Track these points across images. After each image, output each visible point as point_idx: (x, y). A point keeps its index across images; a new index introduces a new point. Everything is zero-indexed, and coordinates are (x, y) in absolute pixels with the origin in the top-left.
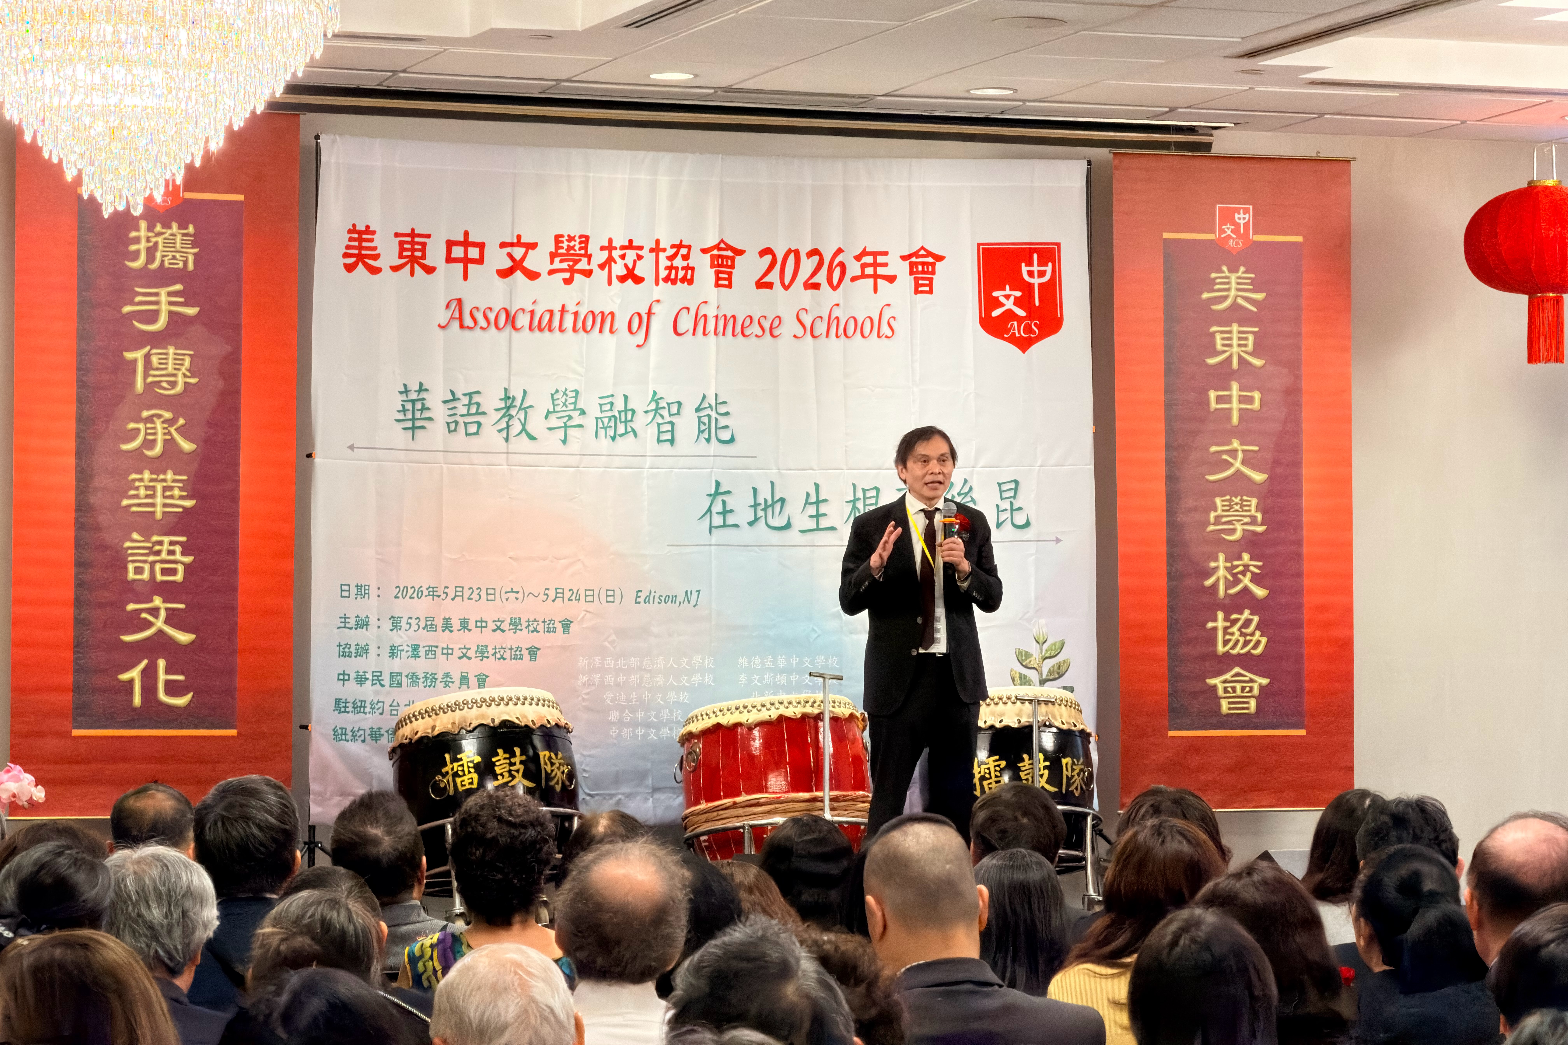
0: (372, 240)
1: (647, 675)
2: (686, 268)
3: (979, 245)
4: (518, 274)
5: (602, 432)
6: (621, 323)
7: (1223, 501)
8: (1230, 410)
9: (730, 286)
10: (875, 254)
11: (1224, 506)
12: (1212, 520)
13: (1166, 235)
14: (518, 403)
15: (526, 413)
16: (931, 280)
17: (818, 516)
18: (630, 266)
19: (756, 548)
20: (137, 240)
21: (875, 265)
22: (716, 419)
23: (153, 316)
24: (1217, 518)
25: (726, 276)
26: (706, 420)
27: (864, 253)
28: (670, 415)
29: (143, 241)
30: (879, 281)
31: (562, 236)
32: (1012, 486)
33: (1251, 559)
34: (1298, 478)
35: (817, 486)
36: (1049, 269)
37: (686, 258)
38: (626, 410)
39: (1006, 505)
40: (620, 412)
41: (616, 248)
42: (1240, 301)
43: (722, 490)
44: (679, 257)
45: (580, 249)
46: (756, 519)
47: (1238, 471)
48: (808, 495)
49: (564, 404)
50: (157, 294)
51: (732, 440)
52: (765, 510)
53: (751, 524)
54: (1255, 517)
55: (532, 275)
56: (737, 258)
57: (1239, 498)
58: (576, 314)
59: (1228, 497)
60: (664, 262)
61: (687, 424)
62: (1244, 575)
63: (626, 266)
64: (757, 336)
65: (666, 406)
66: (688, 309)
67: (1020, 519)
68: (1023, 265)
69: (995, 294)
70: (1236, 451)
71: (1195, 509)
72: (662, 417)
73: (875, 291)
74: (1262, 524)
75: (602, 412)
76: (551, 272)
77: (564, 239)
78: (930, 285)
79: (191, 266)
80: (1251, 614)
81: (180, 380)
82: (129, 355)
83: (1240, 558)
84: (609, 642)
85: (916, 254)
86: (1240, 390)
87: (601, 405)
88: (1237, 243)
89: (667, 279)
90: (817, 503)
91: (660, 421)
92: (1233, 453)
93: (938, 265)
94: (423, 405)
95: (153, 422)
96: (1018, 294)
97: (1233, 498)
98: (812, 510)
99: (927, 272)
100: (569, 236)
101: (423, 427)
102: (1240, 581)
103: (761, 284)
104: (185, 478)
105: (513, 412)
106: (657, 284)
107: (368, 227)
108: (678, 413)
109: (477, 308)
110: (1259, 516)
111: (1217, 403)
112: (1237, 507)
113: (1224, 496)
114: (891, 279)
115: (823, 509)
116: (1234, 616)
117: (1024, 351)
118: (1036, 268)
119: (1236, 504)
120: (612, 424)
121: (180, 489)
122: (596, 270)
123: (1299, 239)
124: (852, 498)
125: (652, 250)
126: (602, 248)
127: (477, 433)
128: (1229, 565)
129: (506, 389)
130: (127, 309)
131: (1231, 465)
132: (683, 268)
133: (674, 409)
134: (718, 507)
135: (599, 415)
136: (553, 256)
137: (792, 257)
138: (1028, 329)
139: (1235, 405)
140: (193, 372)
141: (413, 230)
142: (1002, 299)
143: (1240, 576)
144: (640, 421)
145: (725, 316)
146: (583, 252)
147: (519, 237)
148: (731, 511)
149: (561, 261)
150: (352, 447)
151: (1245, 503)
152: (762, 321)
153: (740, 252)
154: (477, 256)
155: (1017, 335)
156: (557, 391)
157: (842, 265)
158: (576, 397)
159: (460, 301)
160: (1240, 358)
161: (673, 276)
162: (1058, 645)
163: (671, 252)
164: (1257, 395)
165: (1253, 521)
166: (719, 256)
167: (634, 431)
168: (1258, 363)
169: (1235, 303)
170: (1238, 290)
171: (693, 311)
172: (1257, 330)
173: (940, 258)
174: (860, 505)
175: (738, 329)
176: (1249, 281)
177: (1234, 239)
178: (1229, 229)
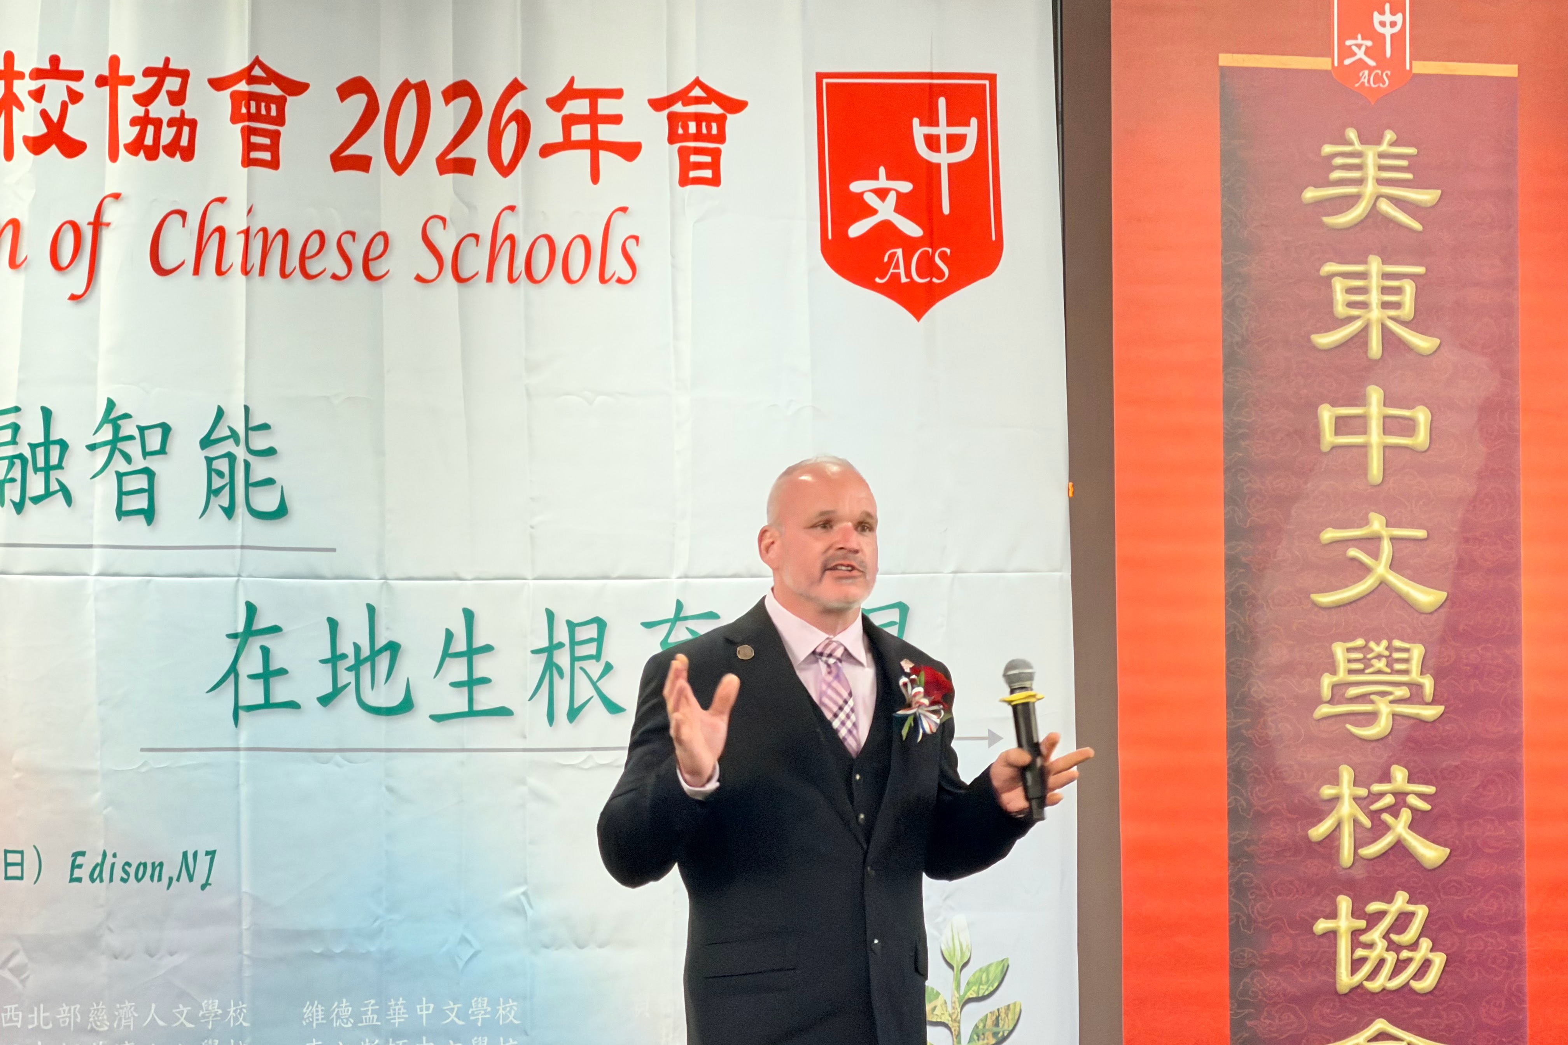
2: (178, 122)
3: (820, 77)
6: (35, 246)
7: (1349, 650)
8: (1364, 449)
9: (274, 164)
10: (593, 95)
11: (1350, 661)
12: (1326, 693)
13: (1226, 60)
16: (716, 154)
17: (472, 683)
18: (55, 116)
19: (338, 756)
21: (594, 119)
22: (247, 465)
24: (1338, 688)
25: (267, 141)
26: (223, 465)
27: (570, 93)
28: (146, 454)
30: (603, 155)
32: (894, 615)
33: (1411, 780)
34: (1510, 600)
35: (469, 616)
36: (971, 131)
37: (177, 98)
38: (47, 443)
40: (33, 447)
41: (21, 76)
42: (1385, 206)
43: (260, 623)
44: (163, 97)
46: (337, 691)
47: (1383, 583)
48: (449, 635)
51: (282, 512)
52: (355, 668)
53: (325, 701)
54: (1420, 686)
56: (290, 99)
57: (1384, 643)
59: (1360, 642)
60: (129, 109)
61: (183, 475)
62: (1396, 815)
63: (44, 114)
64: (335, 277)
65: (136, 433)
66: (183, 214)
68: (916, 121)
69: (856, 187)
70: (1376, 539)
71: (1287, 668)
72: (128, 458)
73: (595, 177)
74: (1434, 702)
78: (715, 165)
80: (1409, 902)
83: (1386, 777)
84: (12, 971)
85: (682, 96)
86: (1386, 404)
88: (1378, 79)
89: (135, 147)
90: (471, 653)
91: (123, 467)
92: (1371, 544)
93: (732, 120)
96: (905, 187)
97: (1372, 645)
98: (458, 670)
99: (709, 138)
102: (1387, 828)
103: (344, 161)
106: (114, 156)
108: (162, 451)
110: (1428, 683)
111: (1338, 432)
112: (1381, 664)
113: (1353, 639)
114: (630, 152)
115: (483, 667)
116: (1373, 907)
117: (918, 314)
118: (943, 130)
119: (1379, 657)
120: (16, 473)
123: (1510, 70)
124: (545, 644)
125: (101, 81)
128: (1362, 792)
131: (1366, 570)
132: (171, 122)
133: (154, 441)
134: (252, 663)
137: (411, 100)
138: (927, 267)
139: (1375, 437)
142: (871, 200)
143: (1386, 817)
144: (79, 469)
145: (264, 230)
148: (282, 672)
151: (1396, 655)
152: (347, 241)
153: (297, 88)
155: (904, 279)
157: (522, 120)
160: (1386, 332)
161: (149, 141)
162: (995, 972)
163: (144, 84)
164: (1422, 416)
165: (1416, 695)
166: (251, 96)
167: (65, 491)
168: (1423, 343)
169: (1373, 211)
170: (1380, 182)
171: (194, 221)
172: (1420, 270)
173: (736, 106)
174: (563, 659)
175: (294, 261)
176: (1404, 163)
177: (1371, 69)
178: (1359, 47)
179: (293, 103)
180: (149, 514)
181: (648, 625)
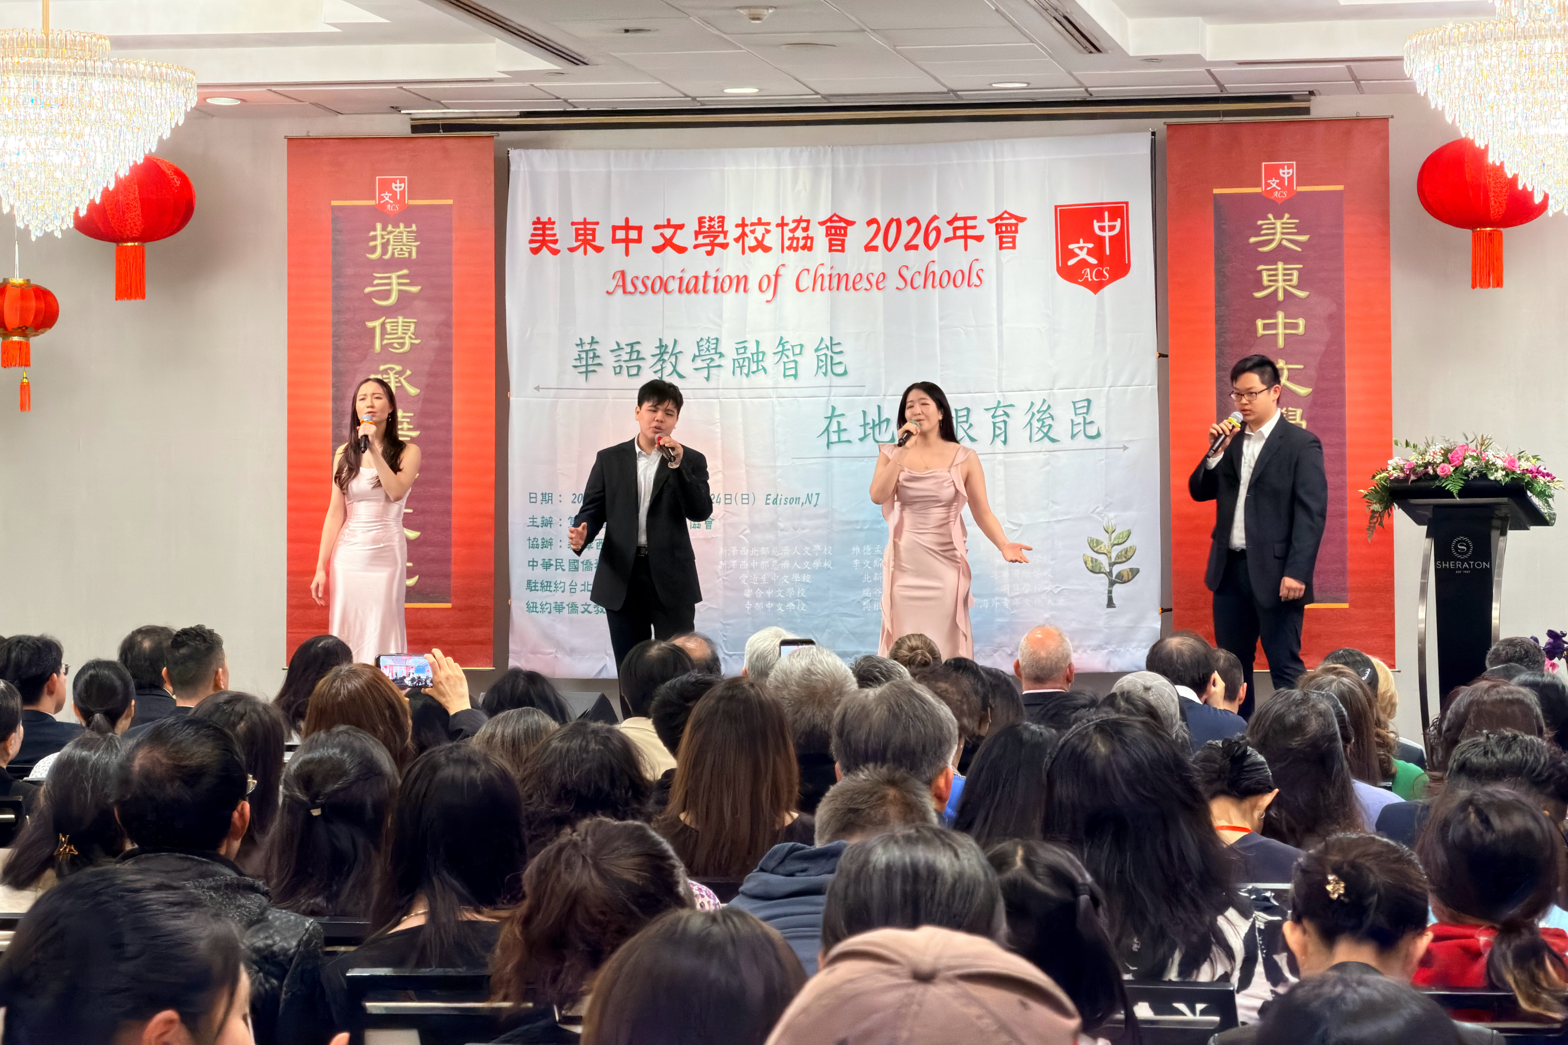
0: (552, 229)
1: (775, 561)
2: (806, 238)
3: (1056, 207)
4: (669, 249)
5: (738, 371)
6: (753, 284)
8: (1276, 335)
9: (843, 250)
10: (965, 219)
13: (1216, 191)
14: (670, 350)
15: (676, 358)
16: (1014, 238)
18: (760, 238)
19: (866, 459)
20: (374, 238)
21: (966, 228)
22: (832, 357)
23: (386, 295)
25: (840, 243)
27: (956, 219)
28: (794, 355)
29: (379, 238)
30: (969, 241)
31: (705, 218)
32: (1086, 404)
34: (1342, 390)
36: (1118, 224)
37: (805, 229)
38: (758, 353)
39: (1080, 419)
40: (753, 354)
41: (747, 225)
42: (1285, 243)
43: (836, 413)
44: (800, 229)
45: (719, 227)
46: (866, 436)
49: (708, 350)
50: (389, 278)
51: (845, 373)
52: (873, 428)
53: (861, 440)
55: (681, 250)
56: (849, 228)
57: (1285, 409)
58: (716, 278)
60: (788, 234)
61: (808, 361)
63: (756, 238)
64: (866, 289)
65: (791, 348)
66: (808, 270)
67: (1092, 431)
68: (1095, 221)
69: (1071, 246)
72: (788, 357)
73: (966, 249)
75: (738, 354)
76: (696, 247)
77: (706, 220)
78: (1014, 242)
79: (414, 255)
81: (407, 341)
82: (370, 324)
84: (744, 535)
85: (1000, 217)
86: (1286, 318)
87: (737, 349)
88: (1281, 194)
89: (791, 247)
91: (786, 360)
93: (1020, 225)
94: (594, 354)
95: (388, 374)
96: (1091, 245)
99: (1011, 232)
100: (710, 217)
101: (594, 371)
103: (869, 248)
104: (411, 414)
105: (666, 357)
107: (550, 219)
108: (800, 354)
109: (637, 278)
111: (1264, 329)
114: (979, 238)
117: (1096, 292)
118: (1106, 224)
120: (746, 363)
121: (408, 423)
122: (732, 243)
123: (1341, 188)
125: (778, 225)
126: (737, 226)
127: (637, 374)
129: (660, 340)
130: (368, 290)
132: (804, 238)
133: (797, 350)
134: (834, 427)
135: (736, 357)
136: (697, 234)
137: (894, 226)
138: (1100, 274)
139: (1281, 330)
140: (416, 335)
141: (585, 219)
142: (1077, 251)
144: (770, 361)
145: (839, 275)
146: (720, 229)
147: (669, 220)
148: (845, 430)
149: (704, 238)
150: (538, 388)
151: (1290, 413)
152: (871, 277)
153: (851, 223)
154: (636, 237)
155: (1090, 280)
156: (702, 339)
157: (938, 230)
158: (717, 344)
159: (623, 273)
160: (1285, 290)
161: (795, 245)
162: (1125, 534)
163: (792, 226)
164: (1301, 322)
166: (832, 227)
167: (764, 368)
168: (1302, 294)
169: (1280, 245)
170: (1283, 233)
171: (812, 272)
172: (1301, 266)
173: (1022, 220)
175: (850, 284)
176: (1293, 226)
177: (1279, 191)
178: (1274, 183)
181: (986, 410)
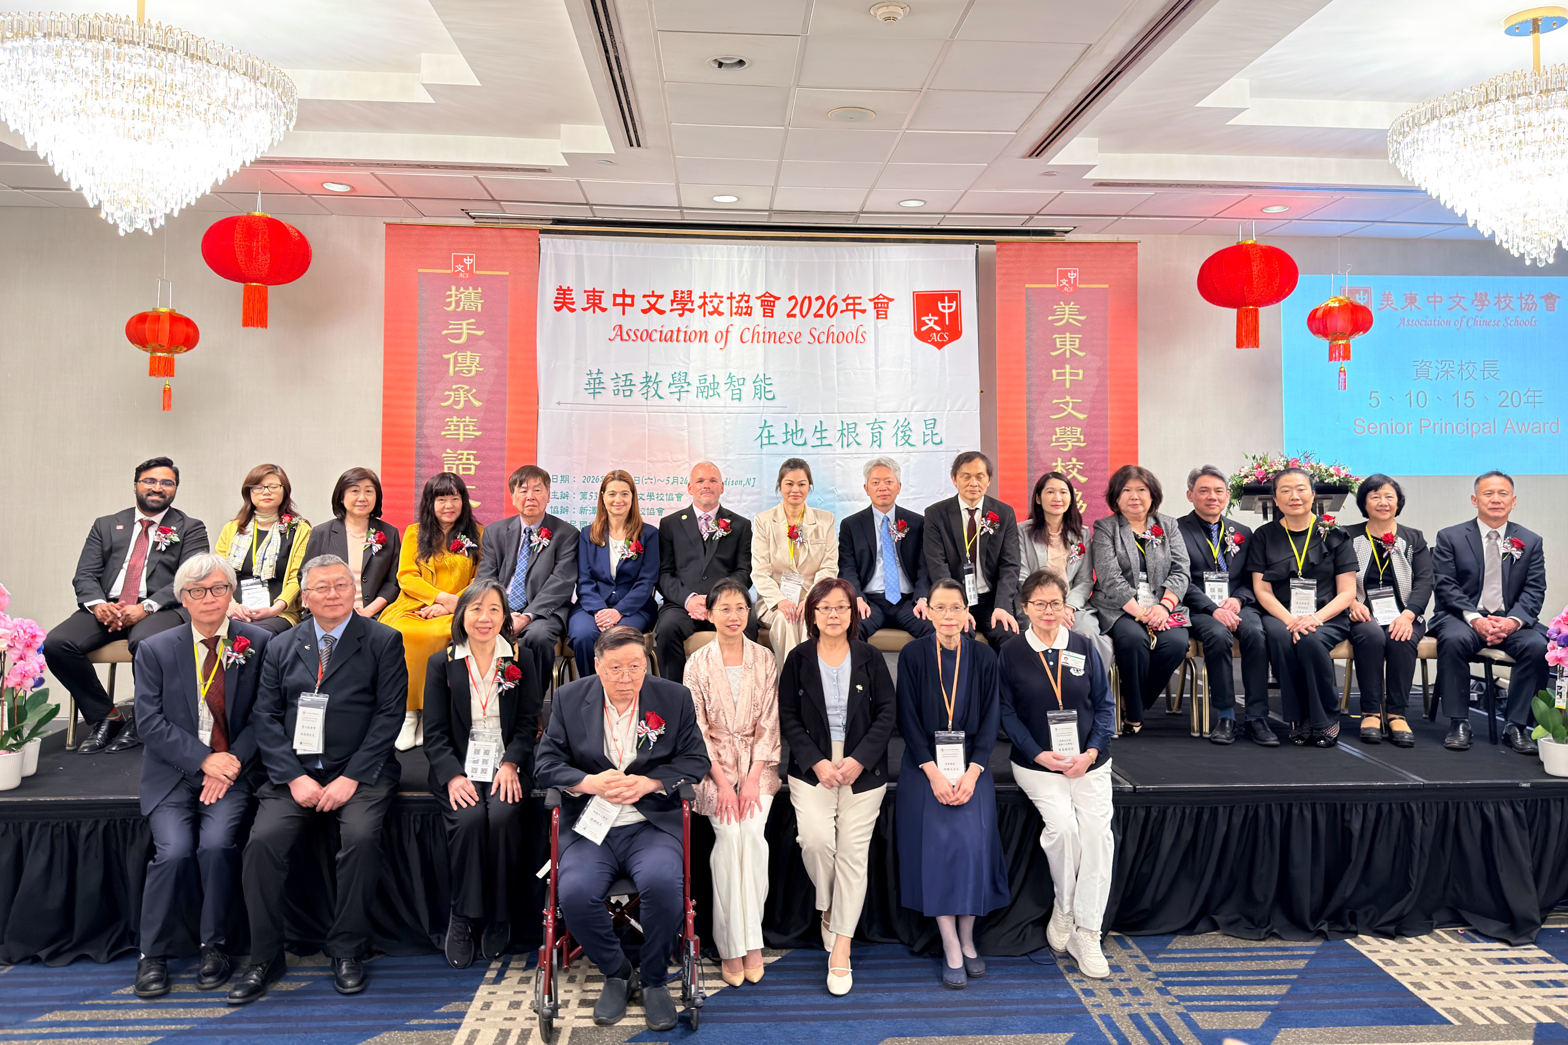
0: (570, 295)
2: (747, 307)
3: (914, 293)
4: (653, 312)
5: (700, 394)
6: (711, 337)
7: (1060, 430)
8: (1064, 381)
9: (772, 317)
10: (854, 299)
11: (1060, 433)
12: (1054, 440)
13: (1027, 286)
14: (653, 379)
15: (658, 385)
16: (886, 312)
17: (822, 438)
18: (716, 307)
20: (450, 296)
21: (854, 304)
22: (764, 388)
23: (458, 336)
24: (1057, 439)
25: (770, 311)
26: (759, 387)
27: (848, 298)
28: (739, 385)
29: (454, 296)
30: (857, 313)
31: (678, 291)
32: (933, 423)
33: (1077, 461)
34: (1105, 415)
36: (954, 305)
37: (747, 302)
38: (714, 383)
39: (931, 432)
40: (710, 384)
41: (707, 298)
42: (1071, 321)
43: (768, 424)
45: (688, 298)
46: (787, 440)
47: (1070, 413)
48: (816, 427)
49: (679, 380)
50: (461, 324)
51: (773, 398)
52: (792, 435)
53: (784, 443)
54: (1080, 438)
55: (662, 312)
57: (1070, 428)
58: (686, 332)
59: (1063, 428)
60: (735, 304)
61: (748, 390)
63: (713, 306)
64: (788, 343)
65: (736, 380)
66: (749, 329)
67: (939, 440)
68: (939, 303)
69: (923, 319)
70: (1068, 402)
71: (1043, 434)
72: (734, 386)
73: (854, 318)
74: (1084, 442)
75: (700, 383)
76: (672, 310)
78: (886, 315)
79: (479, 309)
81: (474, 369)
82: (446, 357)
83: (1070, 461)
85: (877, 298)
86: (1071, 369)
87: (700, 380)
88: (1069, 289)
89: (737, 314)
90: (821, 431)
91: (733, 388)
92: (1066, 404)
93: (890, 304)
94: (600, 381)
95: (458, 391)
96: (937, 319)
97: (1067, 428)
98: (818, 435)
99: (884, 308)
100: (682, 291)
101: (600, 393)
103: (790, 315)
104: (475, 420)
105: (650, 384)
106: (732, 316)
107: (569, 288)
108: (743, 384)
109: (631, 330)
110: (1082, 438)
111: (1057, 376)
112: (1069, 433)
113: (1061, 427)
114: (863, 312)
115: (824, 434)
117: (939, 349)
118: (946, 305)
119: (1068, 431)
120: (706, 390)
121: (473, 426)
122: (697, 309)
123: (1106, 286)
124: (842, 429)
125: (728, 298)
126: (700, 297)
127: (630, 396)
129: (647, 373)
130: (445, 332)
131: (1065, 410)
133: (741, 382)
134: (765, 434)
135: (699, 386)
136: (672, 302)
137: (807, 300)
138: (942, 338)
139: (1068, 378)
140: (480, 365)
141: (594, 289)
142: (927, 322)
144: (722, 389)
145: (770, 333)
147: (653, 292)
148: (773, 436)
149: (677, 305)
150: (559, 404)
151: (1073, 431)
152: (791, 335)
153: (778, 298)
154: (630, 303)
155: (936, 341)
156: (675, 373)
157: (836, 305)
158: (686, 376)
159: (620, 326)
160: (1071, 352)
161: (740, 312)
163: (738, 299)
164: (1081, 372)
165: (1079, 440)
166: (765, 301)
167: (718, 394)
168: (1081, 354)
169: (1068, 322)
170: (1070, 315)
171: (751, 330)
172: (1081, 336)
173: (891, 300)
174: (845, 432)
175: (777, 339)
176: (1076, 310)
177: (1067, 287)
178: (1064, 282)
179: (777, 302)
180: (740, 399)
181: (869, 424)
